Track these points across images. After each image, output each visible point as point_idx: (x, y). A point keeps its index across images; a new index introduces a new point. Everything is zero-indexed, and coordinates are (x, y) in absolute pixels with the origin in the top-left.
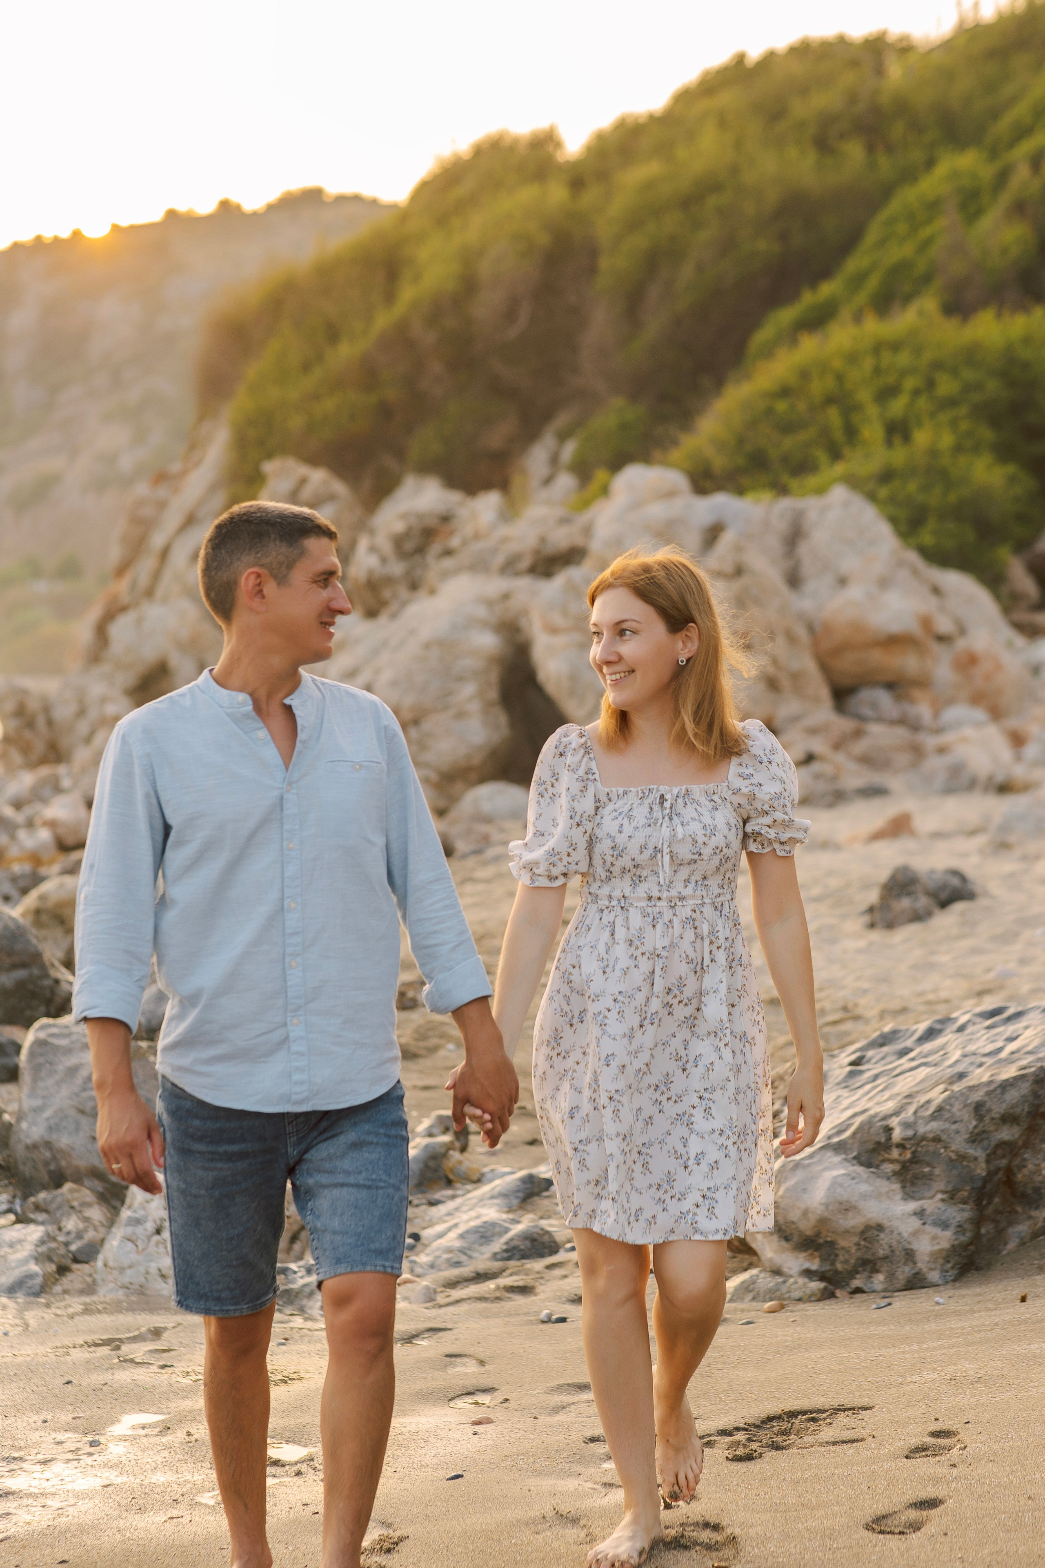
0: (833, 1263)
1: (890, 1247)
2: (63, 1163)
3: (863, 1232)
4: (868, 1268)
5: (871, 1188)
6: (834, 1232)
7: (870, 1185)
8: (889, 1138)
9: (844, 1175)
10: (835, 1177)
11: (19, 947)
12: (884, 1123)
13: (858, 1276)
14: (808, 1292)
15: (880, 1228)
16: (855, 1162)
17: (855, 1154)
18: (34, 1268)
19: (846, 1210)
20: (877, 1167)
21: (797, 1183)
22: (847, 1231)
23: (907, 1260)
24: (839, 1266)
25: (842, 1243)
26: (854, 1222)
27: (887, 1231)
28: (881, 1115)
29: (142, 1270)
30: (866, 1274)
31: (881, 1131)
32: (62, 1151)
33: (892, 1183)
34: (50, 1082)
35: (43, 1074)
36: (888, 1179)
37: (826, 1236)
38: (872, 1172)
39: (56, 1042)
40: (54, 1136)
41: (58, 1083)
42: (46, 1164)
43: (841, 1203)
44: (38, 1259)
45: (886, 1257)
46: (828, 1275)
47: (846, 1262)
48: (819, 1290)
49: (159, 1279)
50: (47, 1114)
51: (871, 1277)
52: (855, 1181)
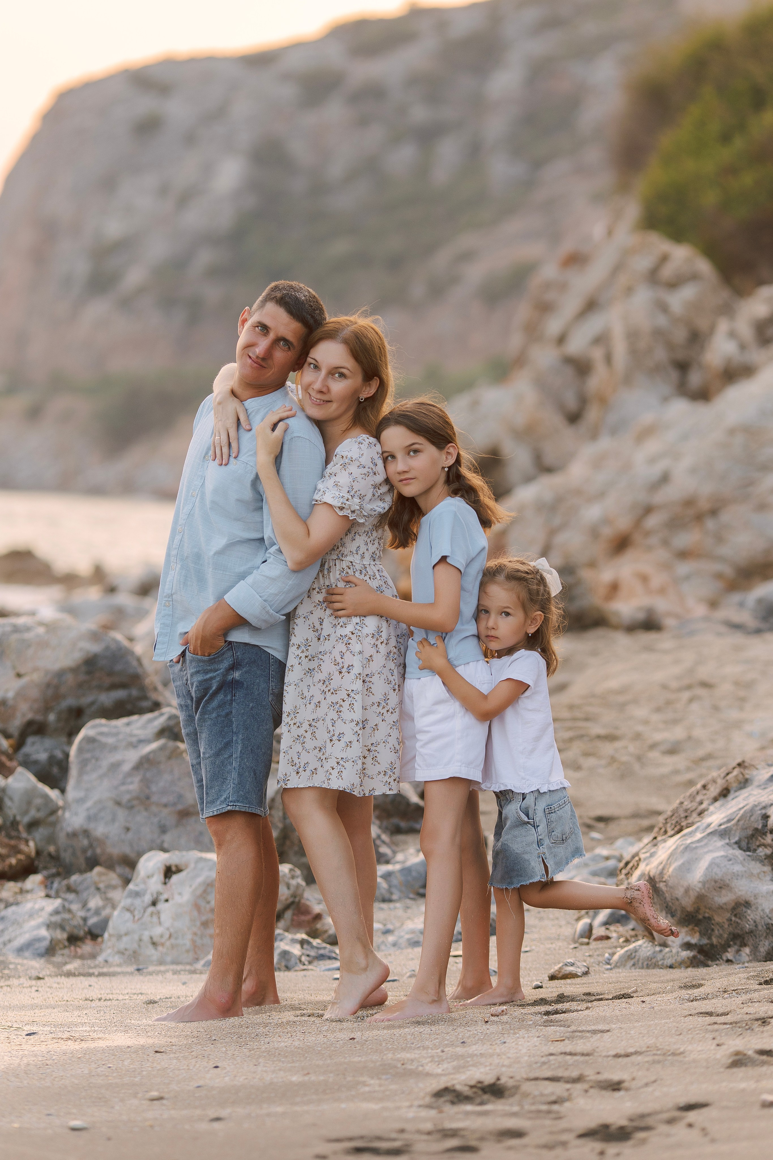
0: (709, 938)
1: (755, 922)
2: (98, 851)
3: (734, 909)
4: (738, 942)
5: (744, 869)
6: (710, 909)
7: (743, 866)
8: (765, 826)
9: (722, 856)
10: (714, 859)
11: (118, 667)
12: (764, 811)
13: (729, 950)
14: (679, 959)
15: (747, 904)
16: (736, 846)
17: (737, 839)
18: (44, 932)
19: (720, 888)
20: (755, 850)
21: (683, 864)
22: (721, 908)
23: (767, 934)
24: (715, 940)
25: (717, 919)
26: (725, 898)
27: (753, 907)
28: (763, 804)
29: (136, 937)
30: (736, 947)
31: (760, 818)
32: (97, 840)
33: (764, 865)
34: (94, 776)
35: (89, 768)
36: (761, 861)
37: (705, 912)
38: (749, 856)
39: (104, 739)
40: (91, 826)
41: (101, 777)
42: (84, 851)
43: (716, 882)
44: (49, 926)
45: (751, 932)
46: (705, 948)
47: (720, 936)
48: (688, 958)
49: (151, 946)
50: (89, 804)
51: (740, 950)
52: (731, 862)
